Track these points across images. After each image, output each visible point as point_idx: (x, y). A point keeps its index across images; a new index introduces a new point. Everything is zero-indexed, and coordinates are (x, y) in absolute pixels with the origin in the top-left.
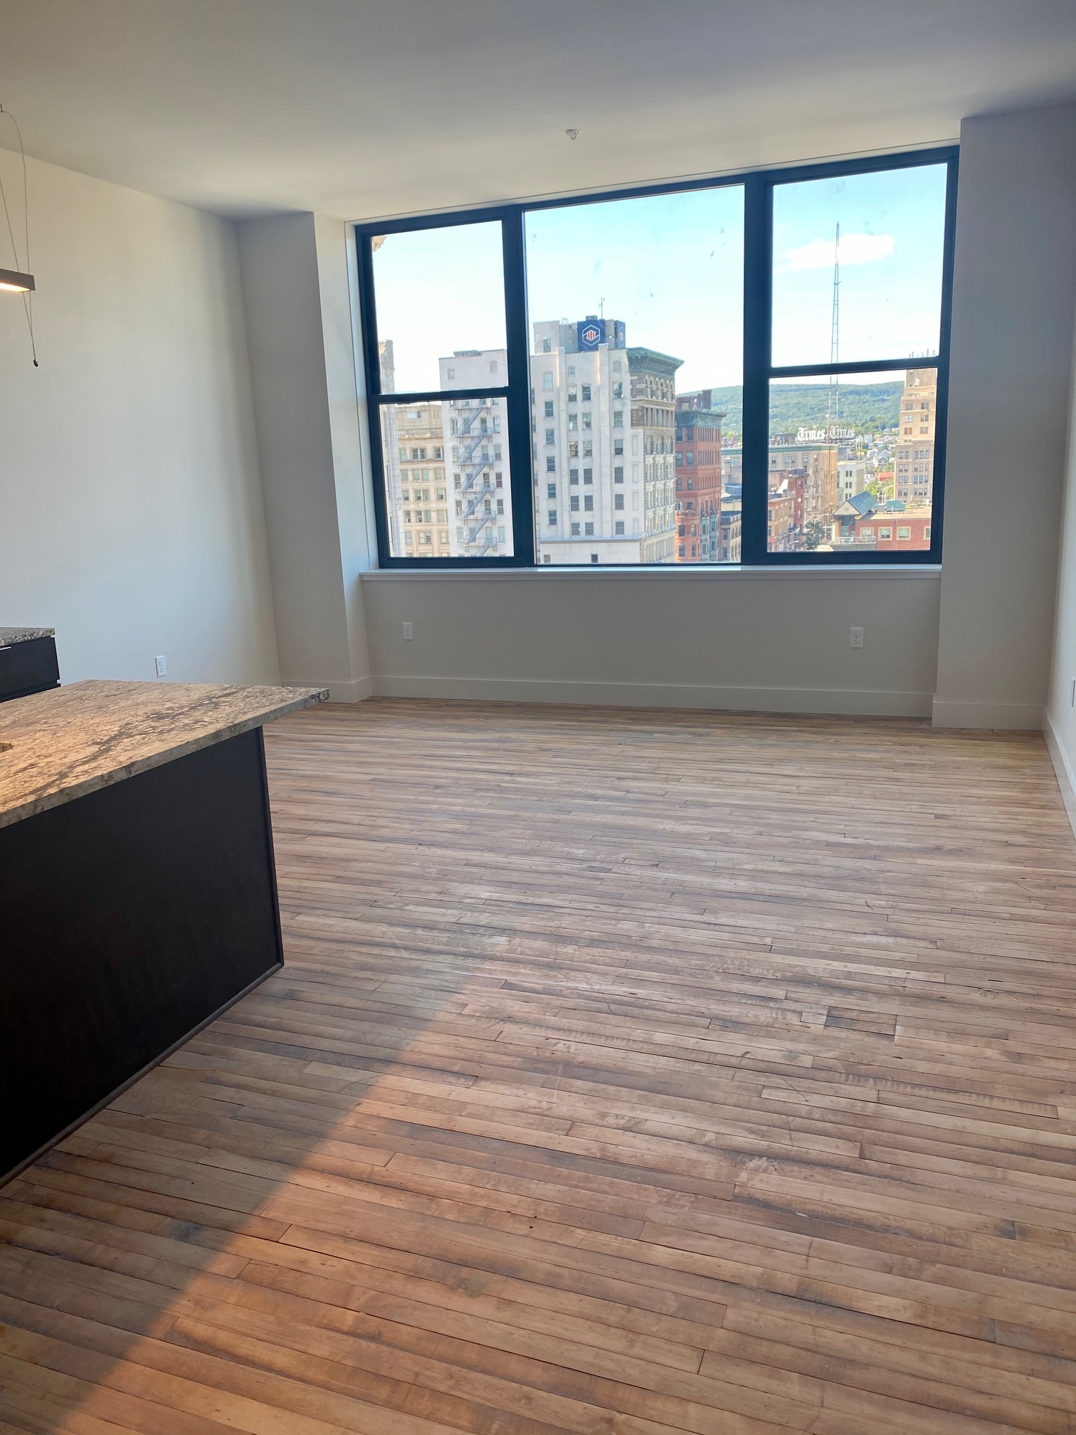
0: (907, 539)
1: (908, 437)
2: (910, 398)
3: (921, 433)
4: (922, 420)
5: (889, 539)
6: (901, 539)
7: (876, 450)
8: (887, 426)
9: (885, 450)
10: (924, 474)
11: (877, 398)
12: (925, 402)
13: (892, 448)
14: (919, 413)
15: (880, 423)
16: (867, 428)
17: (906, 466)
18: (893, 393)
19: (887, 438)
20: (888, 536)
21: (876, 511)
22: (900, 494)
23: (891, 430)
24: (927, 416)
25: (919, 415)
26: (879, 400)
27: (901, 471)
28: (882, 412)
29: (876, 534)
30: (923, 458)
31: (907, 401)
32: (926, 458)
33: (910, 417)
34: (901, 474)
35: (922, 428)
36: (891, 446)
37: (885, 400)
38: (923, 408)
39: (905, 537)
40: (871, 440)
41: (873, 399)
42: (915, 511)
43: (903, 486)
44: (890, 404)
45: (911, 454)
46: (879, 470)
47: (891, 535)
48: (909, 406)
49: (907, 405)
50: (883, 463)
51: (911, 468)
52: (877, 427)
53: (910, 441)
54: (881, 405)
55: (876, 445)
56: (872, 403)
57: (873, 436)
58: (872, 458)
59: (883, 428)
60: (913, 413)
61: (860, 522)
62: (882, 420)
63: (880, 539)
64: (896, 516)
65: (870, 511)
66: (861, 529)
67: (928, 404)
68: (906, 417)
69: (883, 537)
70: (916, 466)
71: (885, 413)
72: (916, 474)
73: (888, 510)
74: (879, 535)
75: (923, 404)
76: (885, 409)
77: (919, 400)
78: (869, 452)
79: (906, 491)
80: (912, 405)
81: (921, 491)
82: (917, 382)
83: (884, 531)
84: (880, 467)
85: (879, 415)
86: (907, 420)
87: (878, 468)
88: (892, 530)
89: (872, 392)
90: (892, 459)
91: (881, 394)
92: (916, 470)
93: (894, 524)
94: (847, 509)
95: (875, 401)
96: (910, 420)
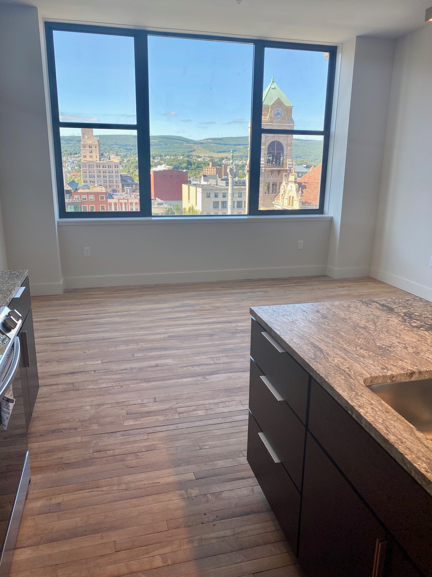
0: (93, 200)
1: (85, 159)
2: (84, 143)
3: (90, 157)
4: (90, 152)
5: (86, 200)
6: (91, 200)
7: (69, 163)
8: (72, 154)
9: (73, 164)
10: (93, 174)
11: (66, 142)
12: (90, 145)
13: (76, 163)
14: (88, 149)
15: (69, 152)
16: (64, 154)
17: (86, 171)
18: (73, 141)
19: (73, 159)
20: (85, 199)
21: (79, 189)
22: (84, 182)
23: (74, 155)
24: (92, 151)
25: (89, 150)
26: (68, 143)
27: (84, 172)
28: (69, 148)
29: (81, 198)
30: (92, 168)
31: (83, 144)
32: (93, 168)
33: (85, 151)
34: (84, 174)
35: (90, 156)
36: (75, 162)
37: (70, 143)
38: (90, 148)
39: (92, 199)
40: (67, 159)
41: (65, 142)
42: (94, 189)
43: (85, 179)
44: (72, 145)
45: (87, 166)
46: (71, 172)
47: (87, 199)
48: (84, 147)
49: (83, 146)
50: (73, 169)
51: (88, 172)
52: (68, 154)
53: (86, 161)
54: (69, 145)
55: (69, 161)
56: (65, 144)
57: (67, 157)
58: (68, 167)
59: (71, 155)
60: (87, 149)
61: (73, 193)
62: (70, 151)
63: (82, 200)
64: (87, 191)
65: (76, 188)
66: (74, 196)
67: (92, 146)
68: (84, 151)
69: (83, 199)
70: (90, 171)
71: (70, 149)
72: (90, 174)
73: (84, 188)
74: (82, 199)
75: (90, 146)
76: (70, 147)
77: (88, 145)
78: (66, 164)
79: (86, 181)
80: (85, 146)
81: (92, 181)
82: (86, 137)
83: (84, 197)
84: (72, 171)
85: (68, 149)
86: (84, 152)
87: (71, 171)
88: (87, 196)
89: (64, 139)
90: (76, 168)
91: (68, 140)
92: (90, 172)
93: (88, 194)
94: (67, 188)
95: (66, 143)
96: (85, 152)
